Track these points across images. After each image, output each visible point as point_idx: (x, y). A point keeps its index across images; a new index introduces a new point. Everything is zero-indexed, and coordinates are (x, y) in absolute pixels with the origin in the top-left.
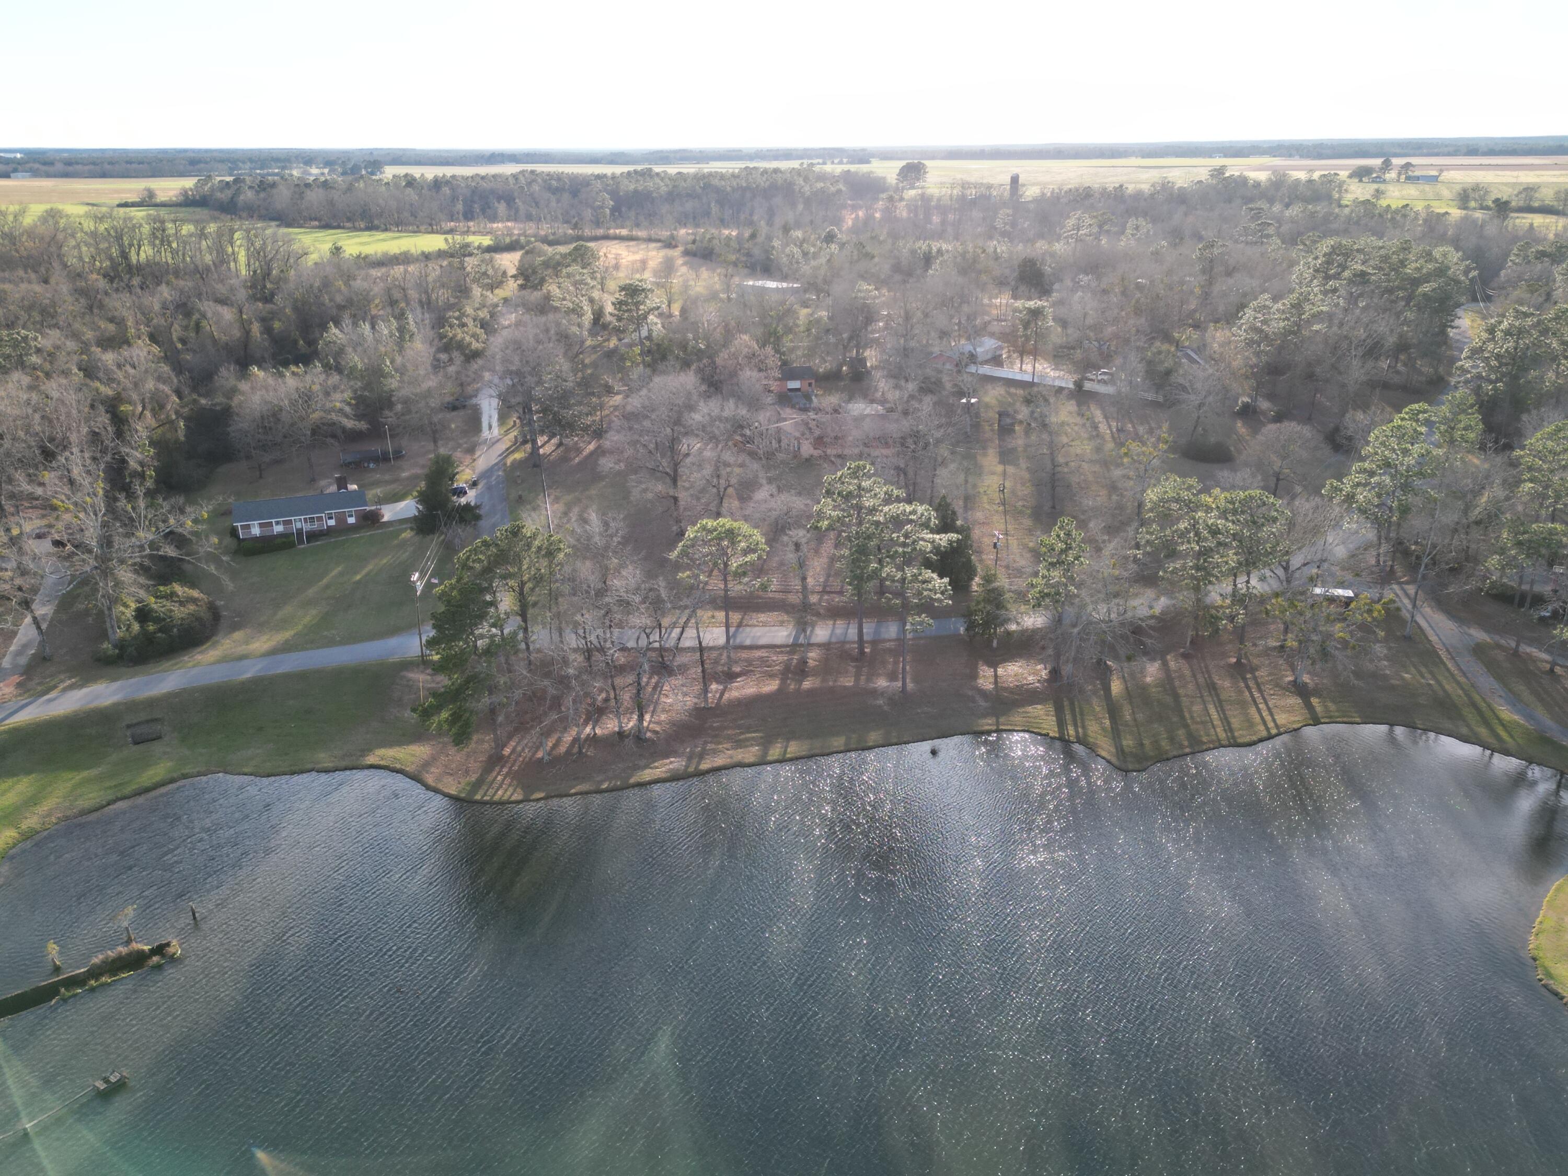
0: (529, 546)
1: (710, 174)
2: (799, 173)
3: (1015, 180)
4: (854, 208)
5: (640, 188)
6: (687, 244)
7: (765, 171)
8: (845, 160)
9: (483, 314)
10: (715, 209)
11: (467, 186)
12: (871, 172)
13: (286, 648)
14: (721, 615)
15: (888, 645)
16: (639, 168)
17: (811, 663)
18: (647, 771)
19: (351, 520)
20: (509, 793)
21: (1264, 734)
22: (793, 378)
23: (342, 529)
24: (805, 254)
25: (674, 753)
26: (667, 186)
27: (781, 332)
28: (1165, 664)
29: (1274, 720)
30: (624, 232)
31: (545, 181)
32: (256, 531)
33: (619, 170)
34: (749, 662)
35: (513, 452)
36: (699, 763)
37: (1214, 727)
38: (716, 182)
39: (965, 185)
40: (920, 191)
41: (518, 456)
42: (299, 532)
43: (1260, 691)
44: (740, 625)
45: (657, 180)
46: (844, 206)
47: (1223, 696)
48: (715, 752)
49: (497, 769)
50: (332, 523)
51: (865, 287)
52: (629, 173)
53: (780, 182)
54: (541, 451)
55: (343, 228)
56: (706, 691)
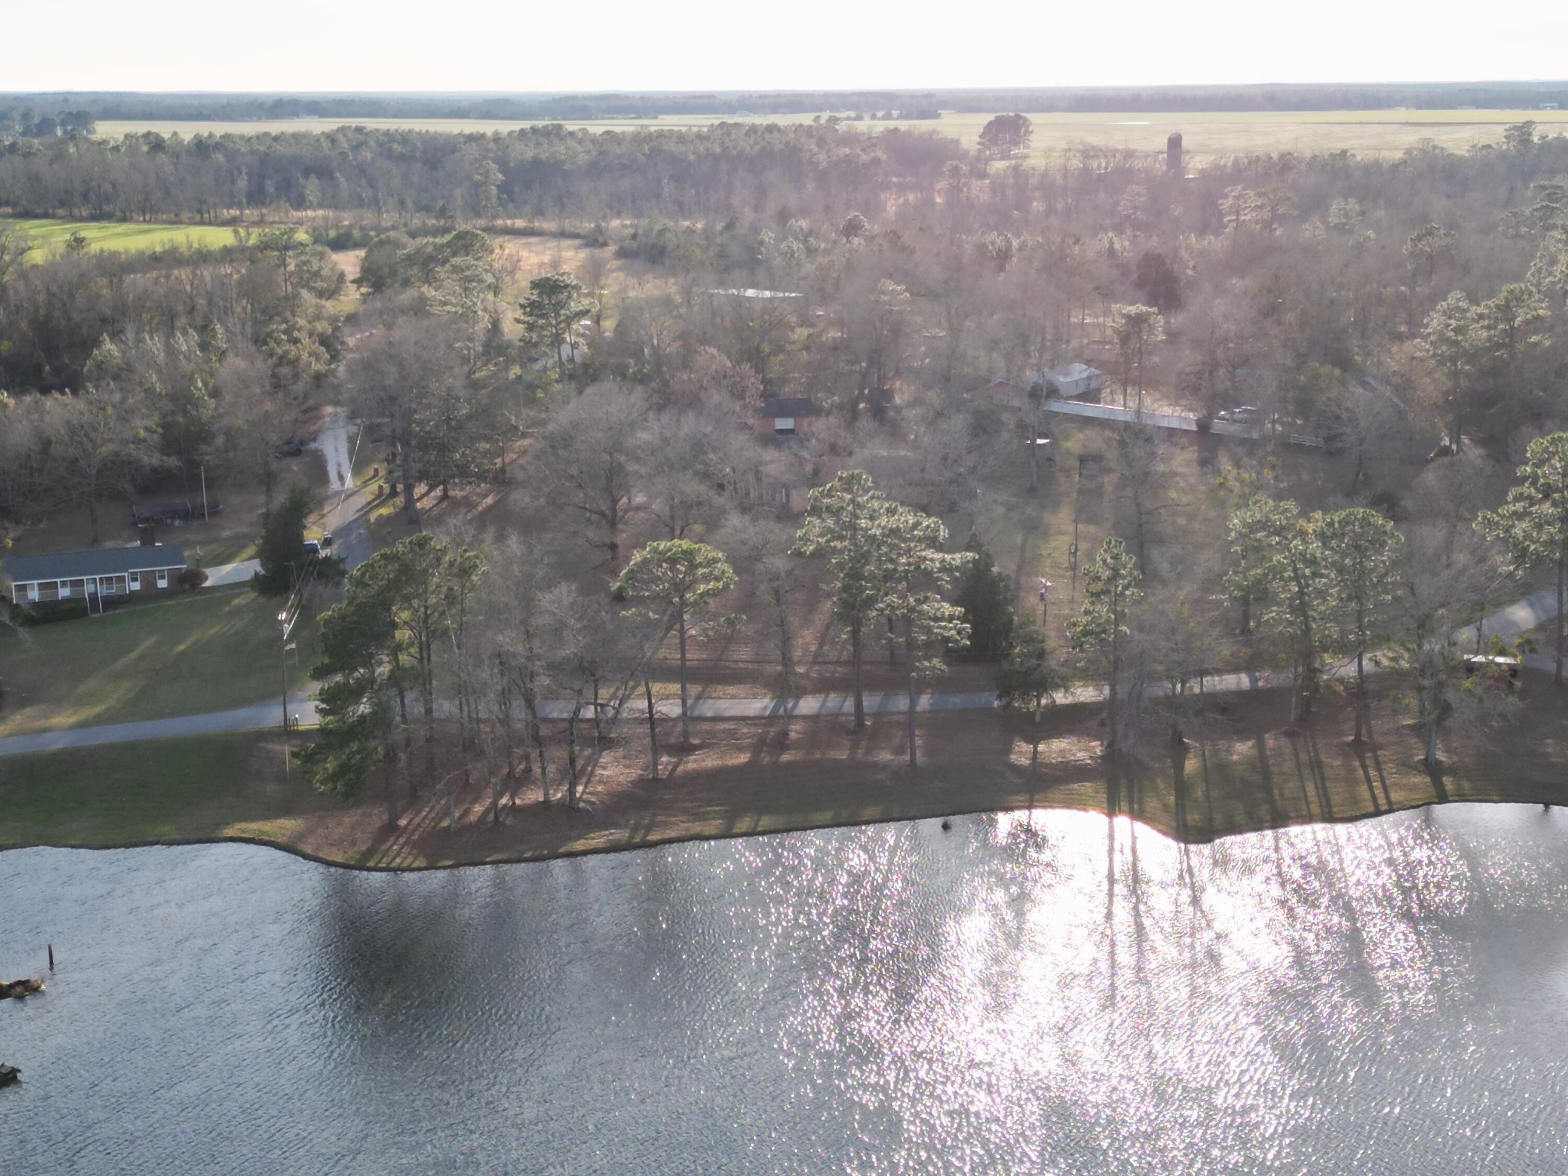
0: (438, 560)
1: (661, 134)
2: (809, 131)
3: (1175, 142)
4: (902, 188)
5: (544, 156)
6: (622, 241)
7: (753, 129)
8: (895, 113)
9: (322, 327)
10: (668, 188)
11: (253, 152)
12: (934, 131)
13: (98, 721)
14: (675, 688)
15: (896, 718)
16: (540, 124)
17: (793, 735)
18: (582, 841)
19: (162, 584)
20: (409, 860)
21: (1371, 809)
22: (782, 414)
23: (150, 594)
24: (811, 251)
25: (616, 825)
26: (588, 152)
27: (767, 350)
28: (1261, 744)
29: (1388, 797)
30: (520, 223)
31: (381, 145)
32: (34, 595)
33: (505, 127)
34: (712, 734)
35: (377, 506)
36: (646, 834)
37: (1307, 803)
38: (671, 146)
39: (1088, 153)
40: (1013, 162)
41: (384, 511)
42: (94, 597)
43: (1378, 768)
44: (699, 697)
45: (573, 144)
46: (886, 186)
47: (1329, 773)
48: (665, 824)
49: (392, 839)
50: (136, 586)
51: (891, 286)
52: (522, 132)
53: (777, 147)
54: (419, 505)
55: (53, 216)
56: (655, 763)
